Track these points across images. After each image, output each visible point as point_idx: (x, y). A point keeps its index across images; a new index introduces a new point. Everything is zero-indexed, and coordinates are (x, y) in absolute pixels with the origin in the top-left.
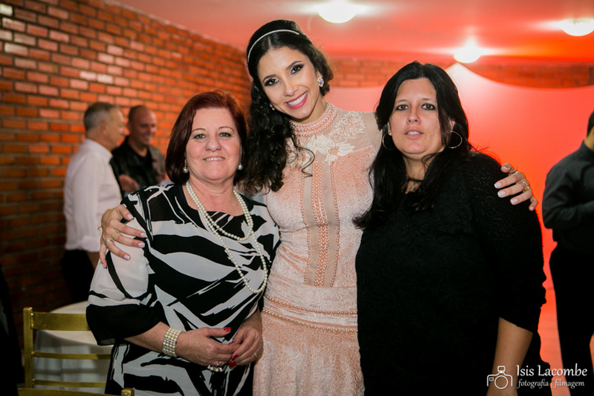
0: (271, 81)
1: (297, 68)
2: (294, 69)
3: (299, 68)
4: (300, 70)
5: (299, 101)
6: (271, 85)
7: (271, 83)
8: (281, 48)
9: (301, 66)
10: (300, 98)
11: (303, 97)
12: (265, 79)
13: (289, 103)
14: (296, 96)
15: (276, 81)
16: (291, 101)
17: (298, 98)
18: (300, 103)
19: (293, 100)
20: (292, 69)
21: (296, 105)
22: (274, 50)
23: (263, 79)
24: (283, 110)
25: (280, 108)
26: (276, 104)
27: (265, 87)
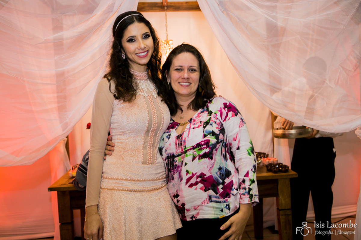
0: (131, 40)
2: (144, 37)
3: (147, 37)
4: (148, 37)
5: (144, 54)
7: (130, 41)
9: (149, 36)
11: (146, 53)
12: (129, 37)
13: (138, 54)
14: (144, 51)
15: (133, 40)
16: (140, 53)
17: (144, 52)
18: (144, 55)
19: (141, 53)
20: (144, 36)
21: (142, 56)
22: (138, 23)
23: (127, 38)
24: (133, 58)
25: (132, 56)
26: (131, 53)
27: (127, 42)
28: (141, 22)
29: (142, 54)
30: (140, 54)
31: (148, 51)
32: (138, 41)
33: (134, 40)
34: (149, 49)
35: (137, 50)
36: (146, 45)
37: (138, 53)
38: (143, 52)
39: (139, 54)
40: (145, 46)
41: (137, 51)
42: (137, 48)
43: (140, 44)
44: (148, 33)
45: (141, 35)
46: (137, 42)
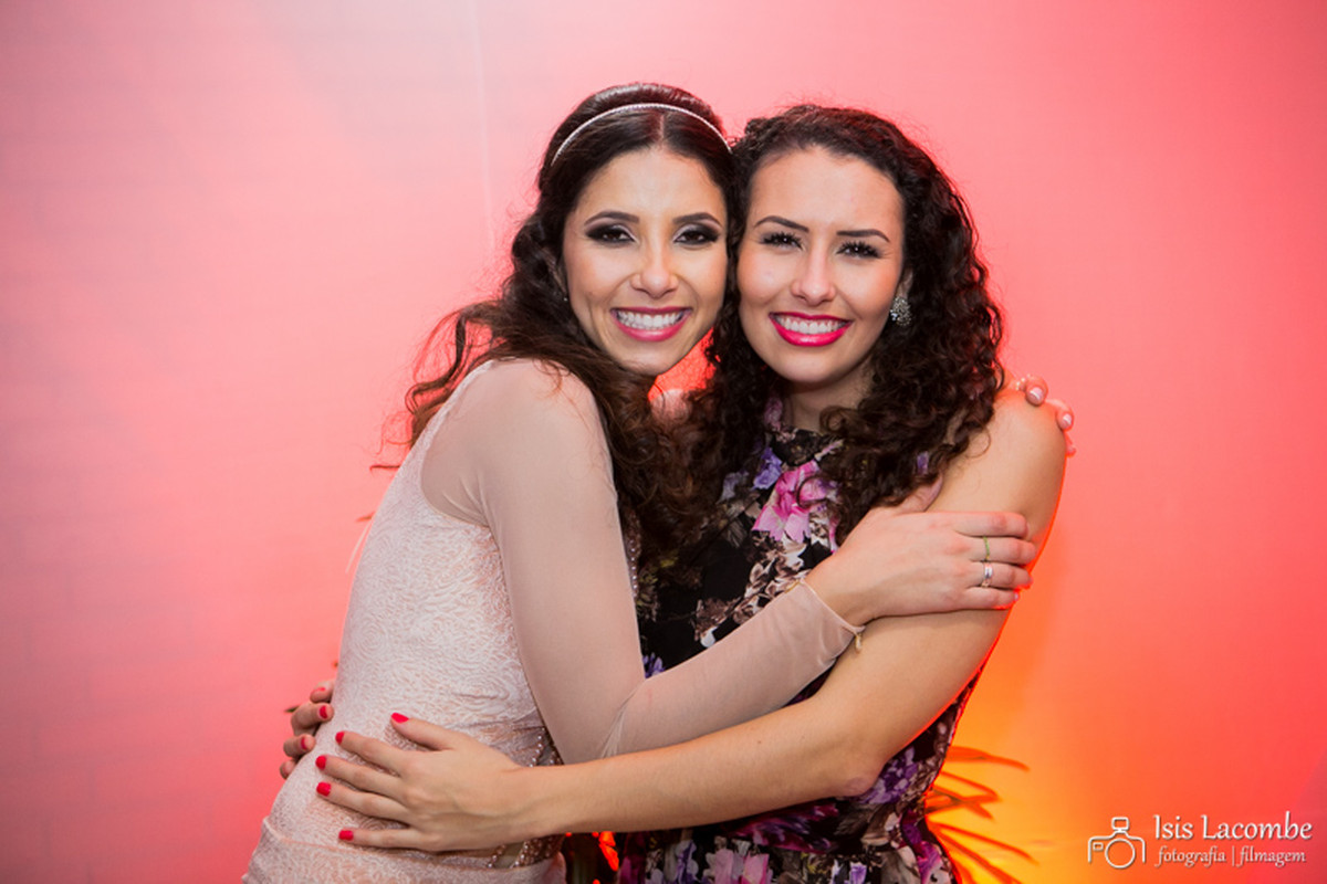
0: (610, 233)
1: (695, 234)
2: (685, 234)
3: (701, 238)
6: (606, 240)
7: (605, 236)
8: (688, 160)
9: (712, 237)
10: (667, 316)
11: (670, 319)
13: (623, 315)
14: (663, 305)
15: (623, 237)
16: (635, 311)
17: (663, 312)
19: (642, 311)
20: (686, 228)
22: (670, 152)
23: (594, 214)
24: (595, 329)
25: (591, 316)
26: (590, 301)
27: (586, 238)
28: (686, 156)
29: (647, 317)
30: (638, 316)
31: (683, 312)
32: (644, 246)
33: (625, 233)
34: (693, 304)
35: (625, 288)
36: (681, 279)
37: (626, 310)
38: (654, 312)
39: (631, 315)
40: (674, 282)
41: (626, 298)
42: (629, 278)
43: (650, 262)
44: (706, 222)
45: (670, 221)
46: (639, 247)
